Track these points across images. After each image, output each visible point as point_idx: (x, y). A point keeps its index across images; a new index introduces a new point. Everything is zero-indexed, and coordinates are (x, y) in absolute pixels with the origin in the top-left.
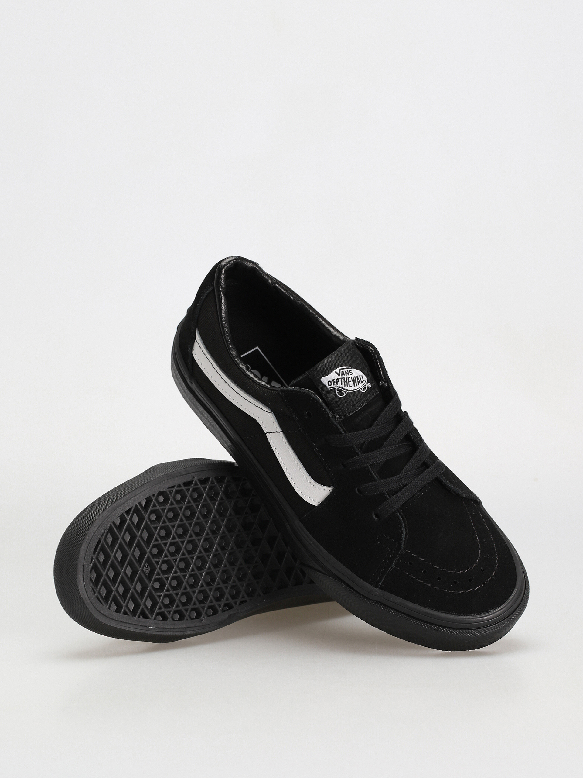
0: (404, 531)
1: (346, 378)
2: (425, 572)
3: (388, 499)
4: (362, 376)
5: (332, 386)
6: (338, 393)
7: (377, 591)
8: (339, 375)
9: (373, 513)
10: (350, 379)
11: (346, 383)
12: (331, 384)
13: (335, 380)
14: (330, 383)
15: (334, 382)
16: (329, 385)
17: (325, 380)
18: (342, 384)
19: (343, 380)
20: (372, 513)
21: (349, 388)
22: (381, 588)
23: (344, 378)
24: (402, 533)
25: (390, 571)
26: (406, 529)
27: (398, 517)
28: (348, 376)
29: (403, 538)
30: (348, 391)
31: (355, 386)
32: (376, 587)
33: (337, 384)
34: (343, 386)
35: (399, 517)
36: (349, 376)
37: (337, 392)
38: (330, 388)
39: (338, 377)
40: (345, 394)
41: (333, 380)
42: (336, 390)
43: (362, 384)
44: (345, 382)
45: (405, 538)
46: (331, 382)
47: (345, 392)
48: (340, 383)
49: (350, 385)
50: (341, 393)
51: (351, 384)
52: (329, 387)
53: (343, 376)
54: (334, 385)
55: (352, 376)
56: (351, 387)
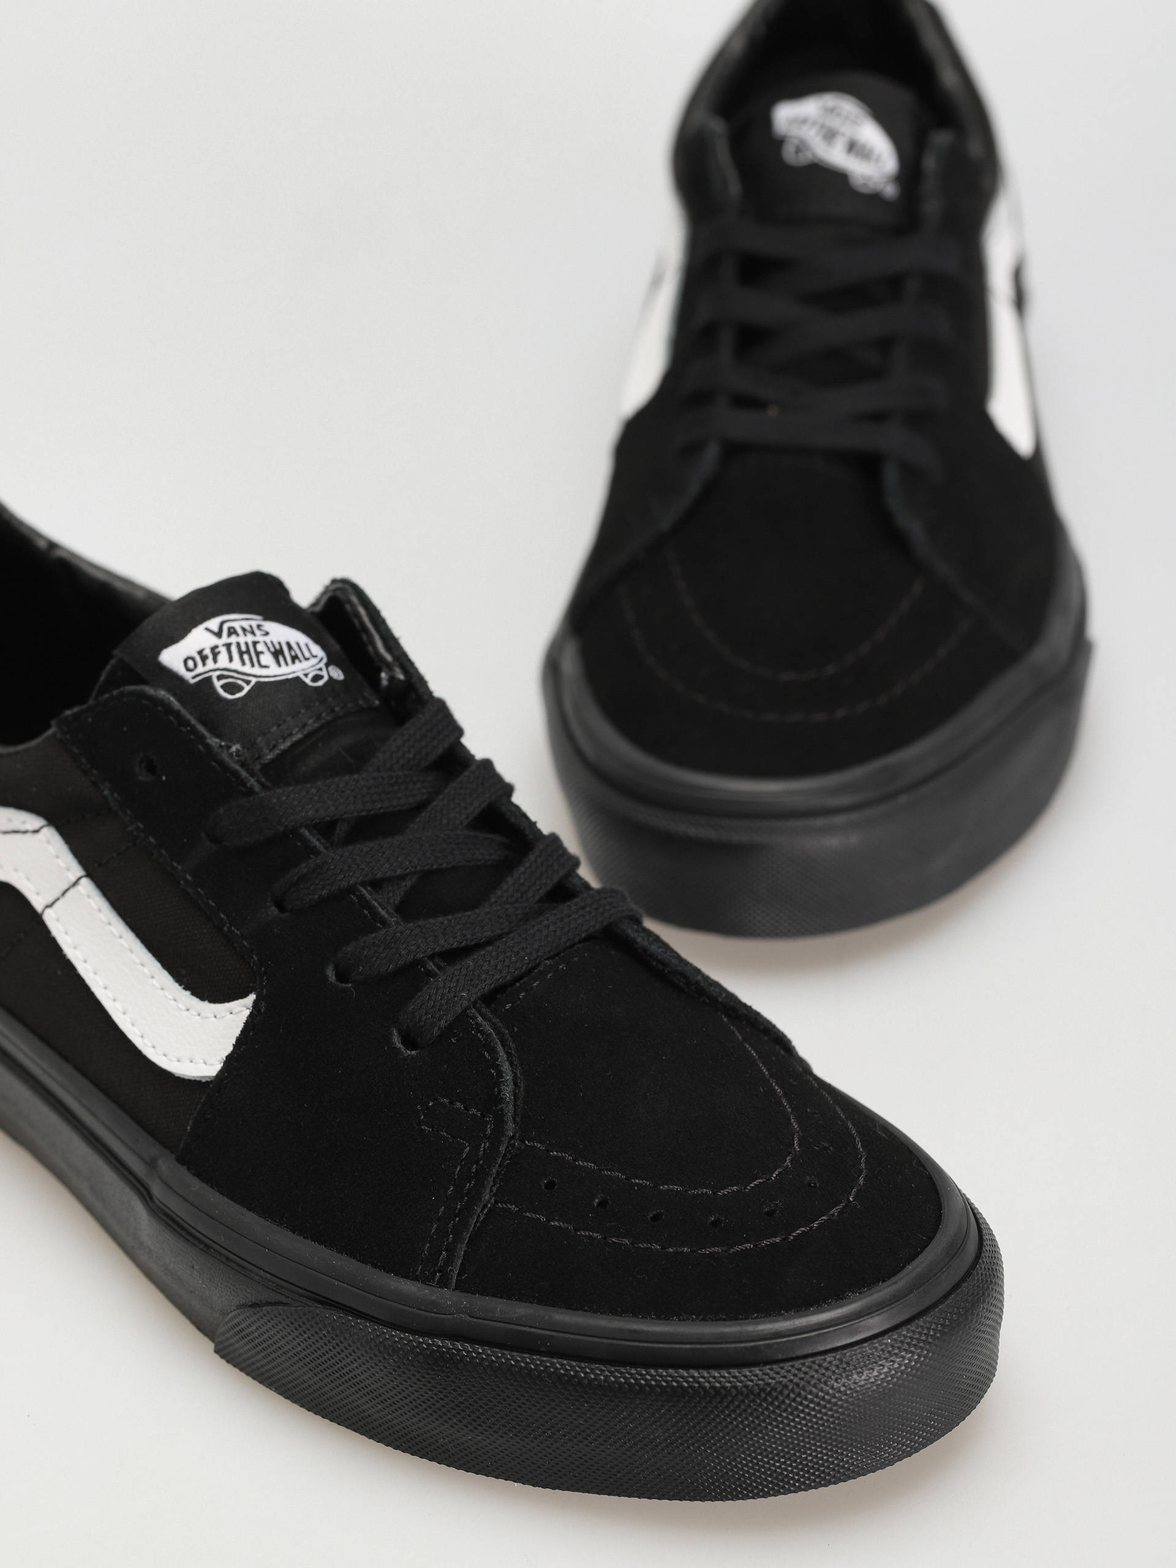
0: (506, 1067)
1: (247, 644)
2: (602, 1204)
3: (434, 975)
4: (307, 645)
5: (200, 669)
6: (222, 687)
7: (447, 1297)
8: (219, 634)
9: (395, 1032)
10: (260, 647)
11: (246, 657)
12: (195, 665)
13: (207, 652)
14: (191, 664)
15: (204, 659)
16: (188, 670)
17: (172, 657)
18: (231, 659)
19: (234, 649)
20: (391, 1034)
21: (257, 671)
22: (460, 1287)
23: (238, 645)
24: (500, 1074)
25: (479, 1216)
26: (511, 1064)
27: (478, 1025)
28: (250, 639)
29: (507, 1092)
30: (254, 680)
31: (279, 665)
32: (443, 1283)
33: (215, 661)
34: (236, 665)
35: (481, 1025)
36: (256, 639)
37: (218, 684)
38: (194, 677)
39: (214, 641)
40: (247, 688)
41: (200, 653)
42: (215, 680)
43: (305, 665)
44: (241, 653)
45: (515, 1095)
46: (193, 659)
47: (248, 682)
48: (223, 658)
49: (263, 662)
50: (231, 688)
51: (267, 659)
52: (188, 676)
53: (233, 639)
54: (204, 664)
55: (267, 639)
56: (266, 667)
